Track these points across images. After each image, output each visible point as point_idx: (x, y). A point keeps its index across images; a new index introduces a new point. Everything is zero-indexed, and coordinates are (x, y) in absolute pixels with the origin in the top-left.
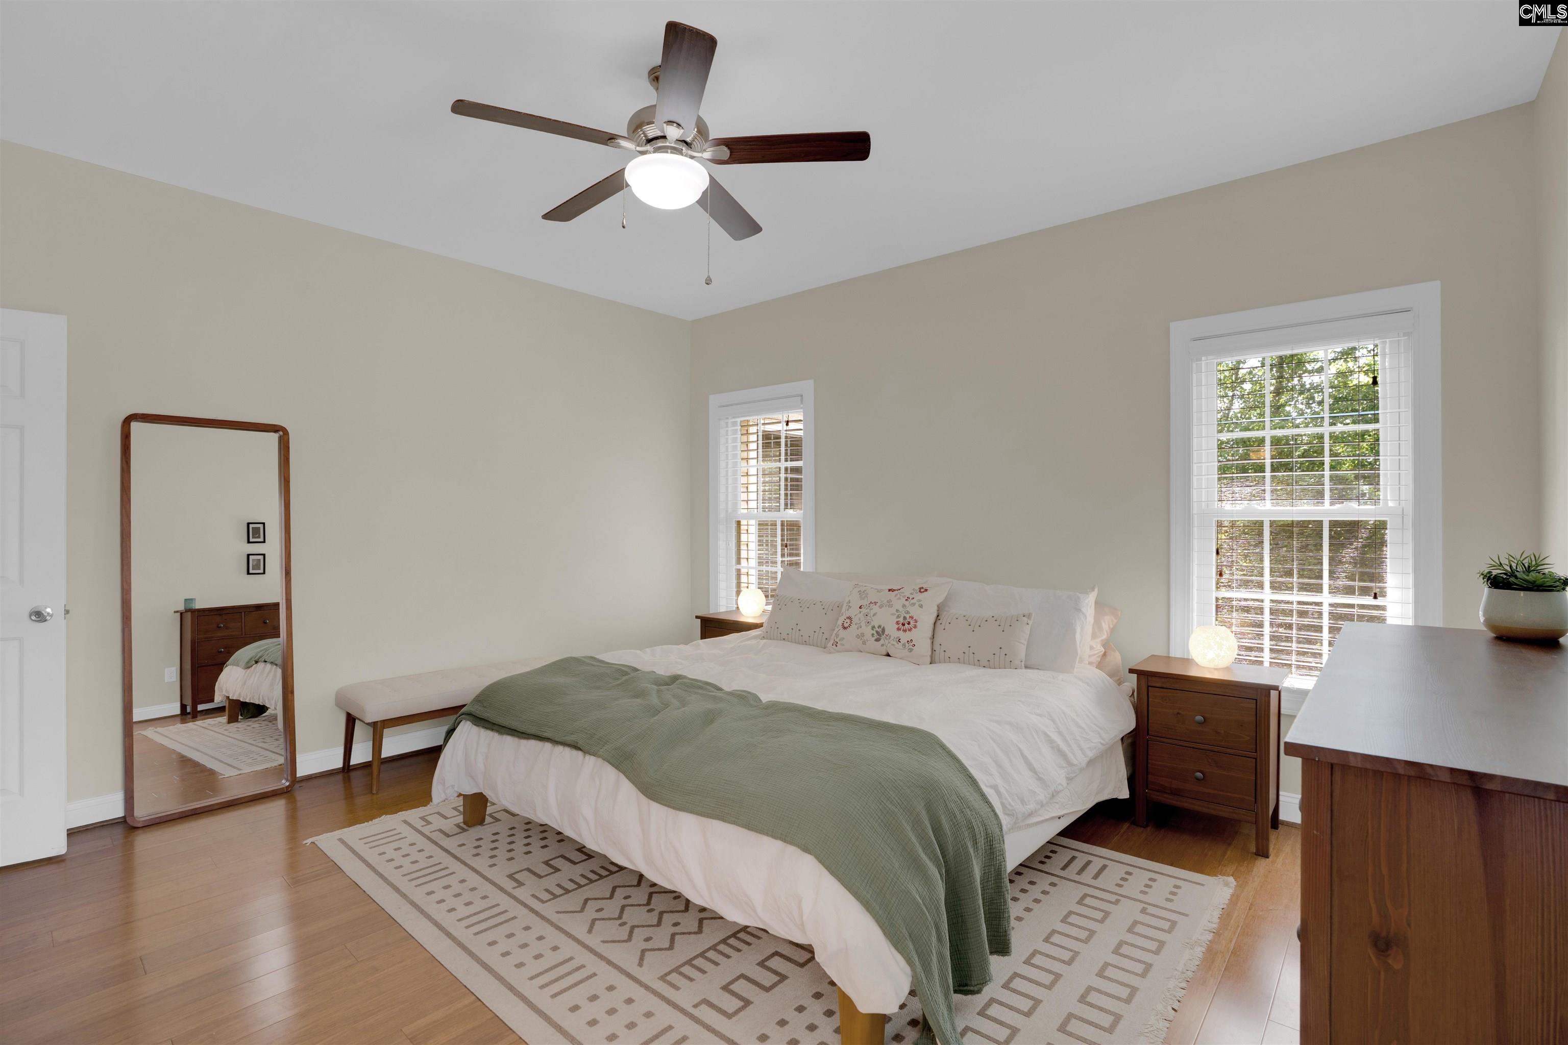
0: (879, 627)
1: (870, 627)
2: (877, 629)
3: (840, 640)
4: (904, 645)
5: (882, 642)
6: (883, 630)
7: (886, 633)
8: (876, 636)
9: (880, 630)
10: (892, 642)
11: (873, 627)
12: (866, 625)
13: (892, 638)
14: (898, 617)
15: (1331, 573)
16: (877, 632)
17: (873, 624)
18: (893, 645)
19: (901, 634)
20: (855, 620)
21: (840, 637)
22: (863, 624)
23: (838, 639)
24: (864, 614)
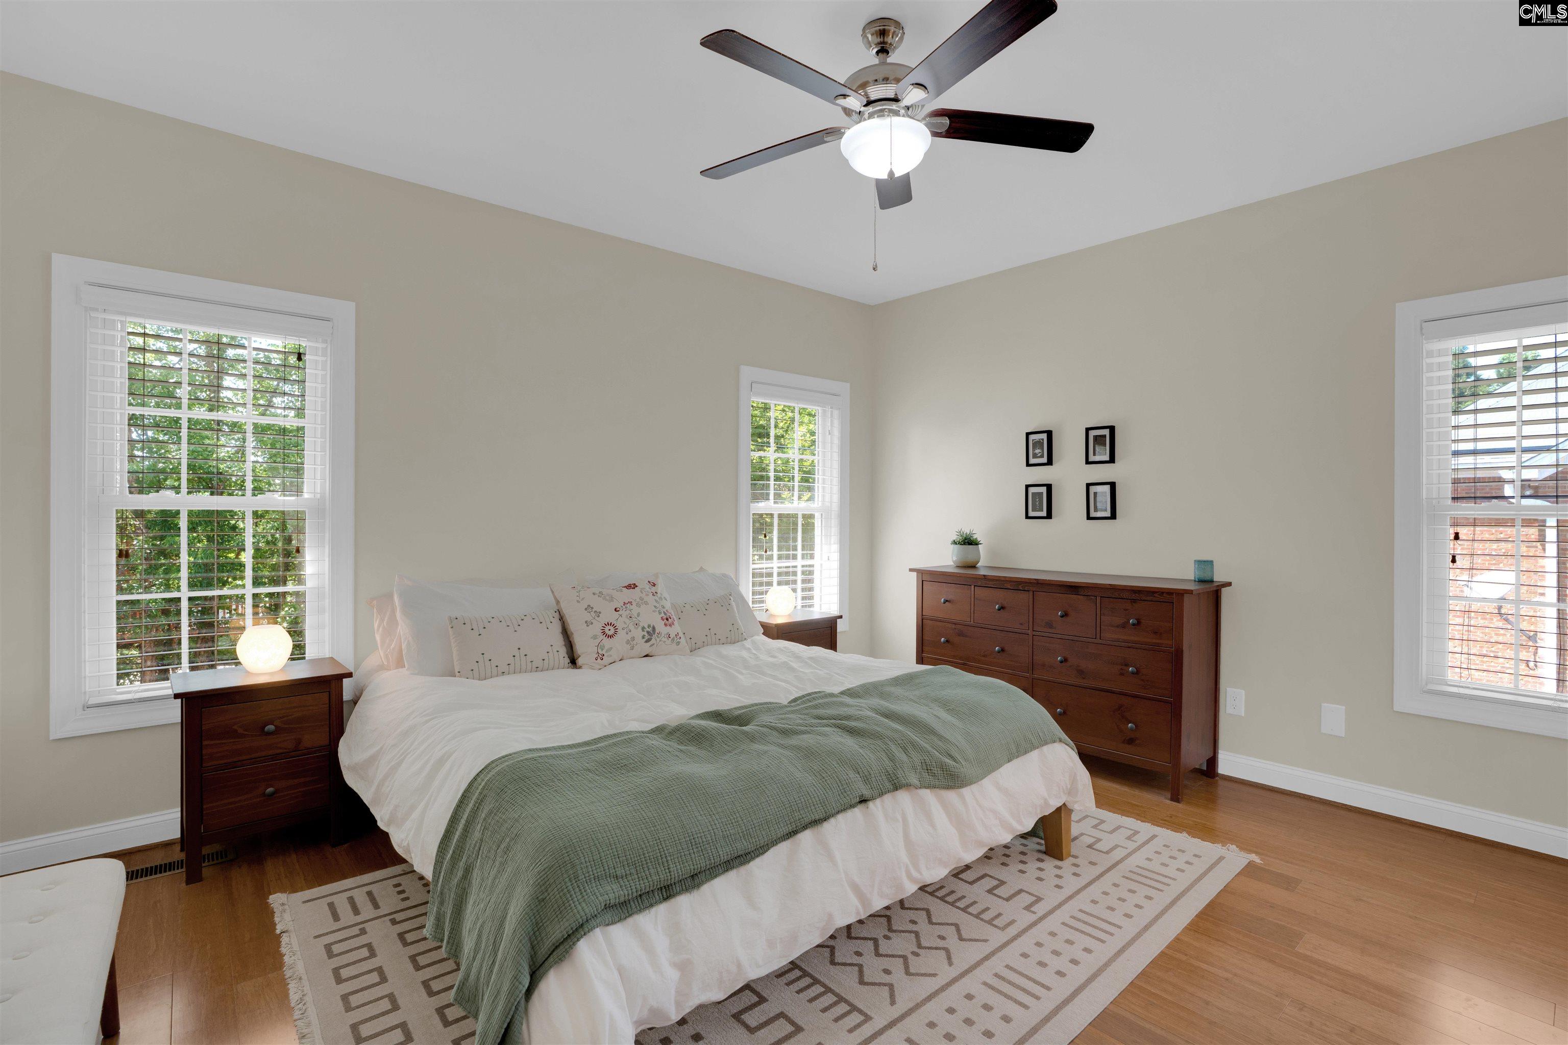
0: (649, 626)
1: (640, 629)
2: (648, 629)
3: (607, 652)
4: (673, 639)
5: (653, 641)
6: (654, 628)
7: (657, 631)
8: (647, 637)
9: (650, 630)
10: (663, 639)
11: (643, 629)
12: (635, 628)
13: (663, 635)
14: (660, 613)
15: (803, 546)
16: (648, 632)
17: (642, 625)
18: (665, 642)
19: (668, 629)
20: (619, 625)
21: (606, 648)
22: (632, 627)
23: (605, 651)
24: (627, 616)
